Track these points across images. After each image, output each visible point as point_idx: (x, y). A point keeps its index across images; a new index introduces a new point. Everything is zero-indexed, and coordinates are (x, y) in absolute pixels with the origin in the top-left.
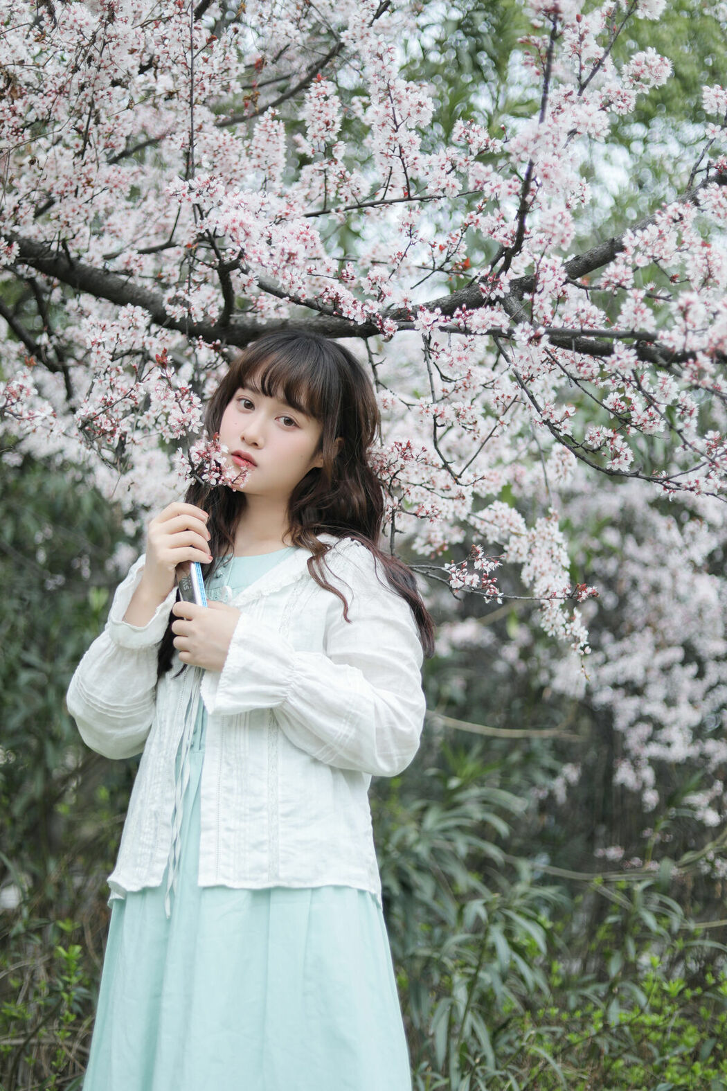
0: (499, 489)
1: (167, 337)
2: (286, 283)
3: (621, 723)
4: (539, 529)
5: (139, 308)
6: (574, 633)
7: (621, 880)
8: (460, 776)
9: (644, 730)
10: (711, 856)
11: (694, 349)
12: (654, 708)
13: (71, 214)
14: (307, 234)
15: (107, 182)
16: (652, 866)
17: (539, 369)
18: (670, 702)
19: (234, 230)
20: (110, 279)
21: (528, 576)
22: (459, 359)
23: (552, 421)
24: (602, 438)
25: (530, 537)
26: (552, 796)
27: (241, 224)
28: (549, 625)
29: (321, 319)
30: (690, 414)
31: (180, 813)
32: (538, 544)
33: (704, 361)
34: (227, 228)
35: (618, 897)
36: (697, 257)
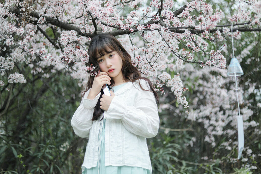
0: (165, 69)
1: (82, 38)
2: (106, 21)
3: (206, 127)
4: (175, 78)
5: (74, 31)
6: (185, 103)
7: (207, 165)
8: (166, 141)
9: (211, 128)
10: (229, 157)
11: (204, 29)
12: (213, 122)
13: (57, 10)
14: (111, 9)
15: (65, 2)
16: (215, 161)
17: (170, 38)
18: (217, 121)
19: (92, 9)
20: (68, 25)
21: (173, 89)
22: (149, 37)
23: (174, 50)
24: (186, 54)
25: (173, 80)
26: (190, 145)
27: (94, 8)
28: (179, 101)
29: (118, 30)
30: (206, 46)
31: (100, 149)
32: (175, 82)
33: (207, 32)
34: (90, 9)
35: (207, 169)
36: (204, 7)
